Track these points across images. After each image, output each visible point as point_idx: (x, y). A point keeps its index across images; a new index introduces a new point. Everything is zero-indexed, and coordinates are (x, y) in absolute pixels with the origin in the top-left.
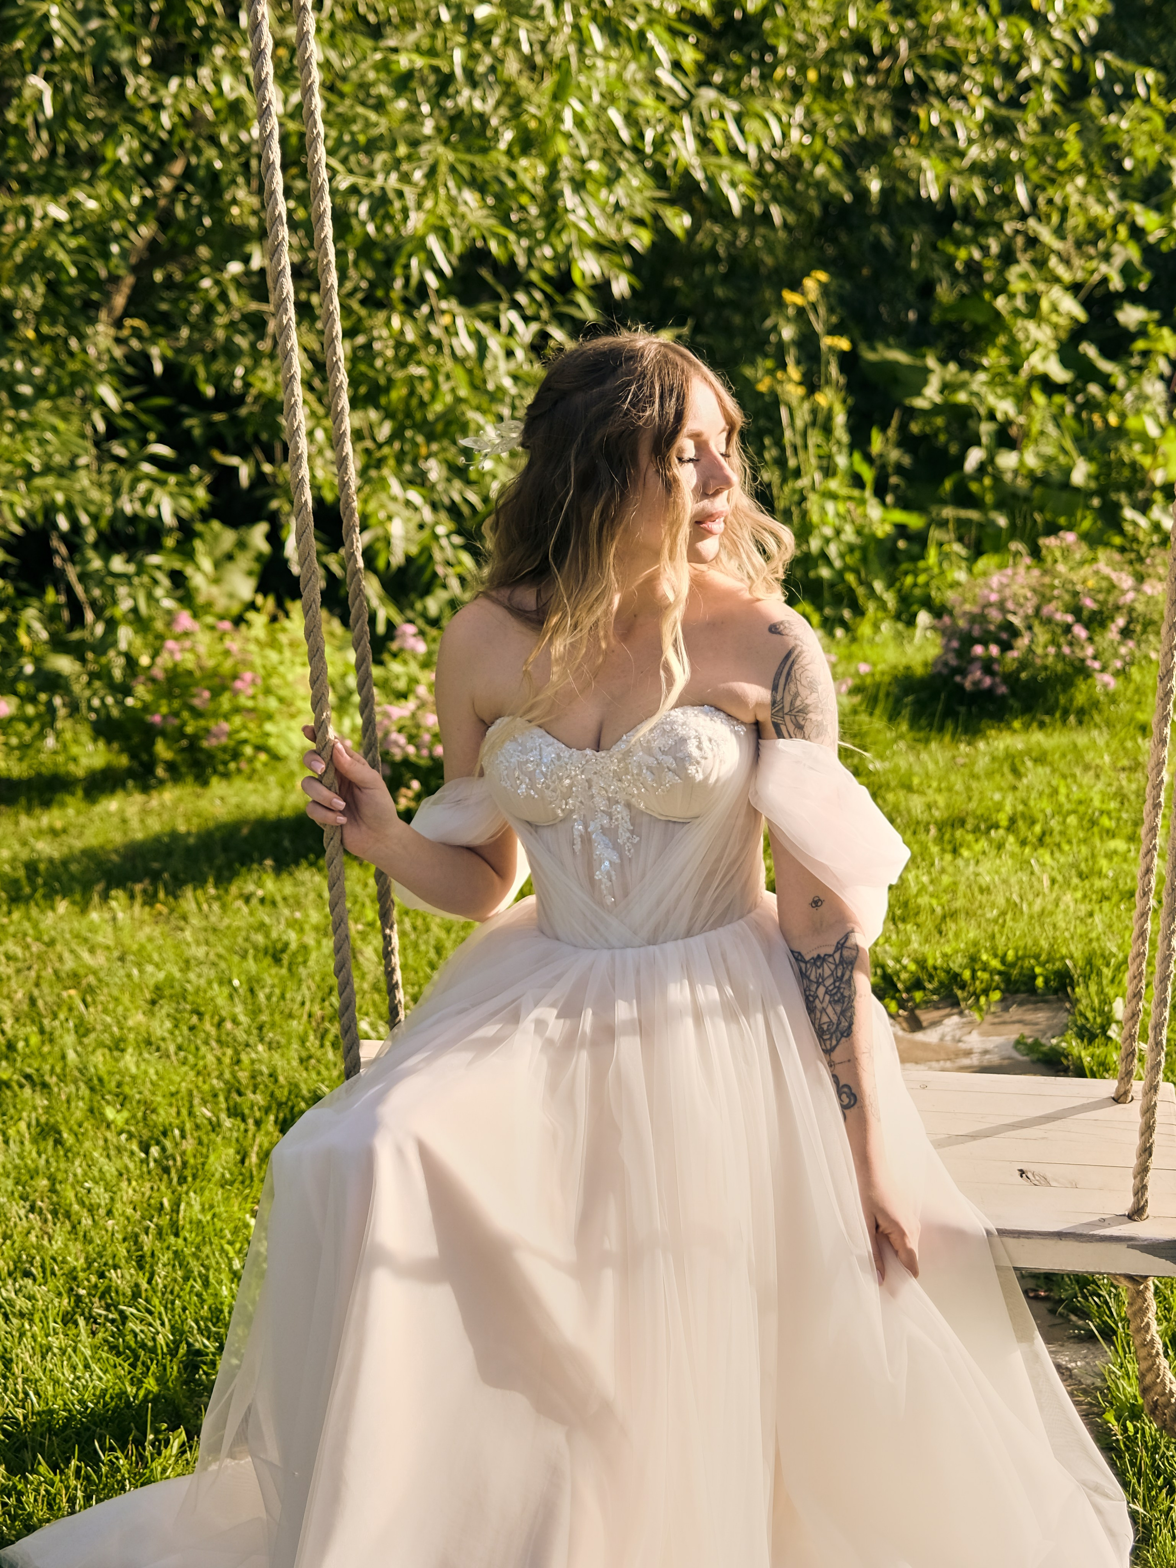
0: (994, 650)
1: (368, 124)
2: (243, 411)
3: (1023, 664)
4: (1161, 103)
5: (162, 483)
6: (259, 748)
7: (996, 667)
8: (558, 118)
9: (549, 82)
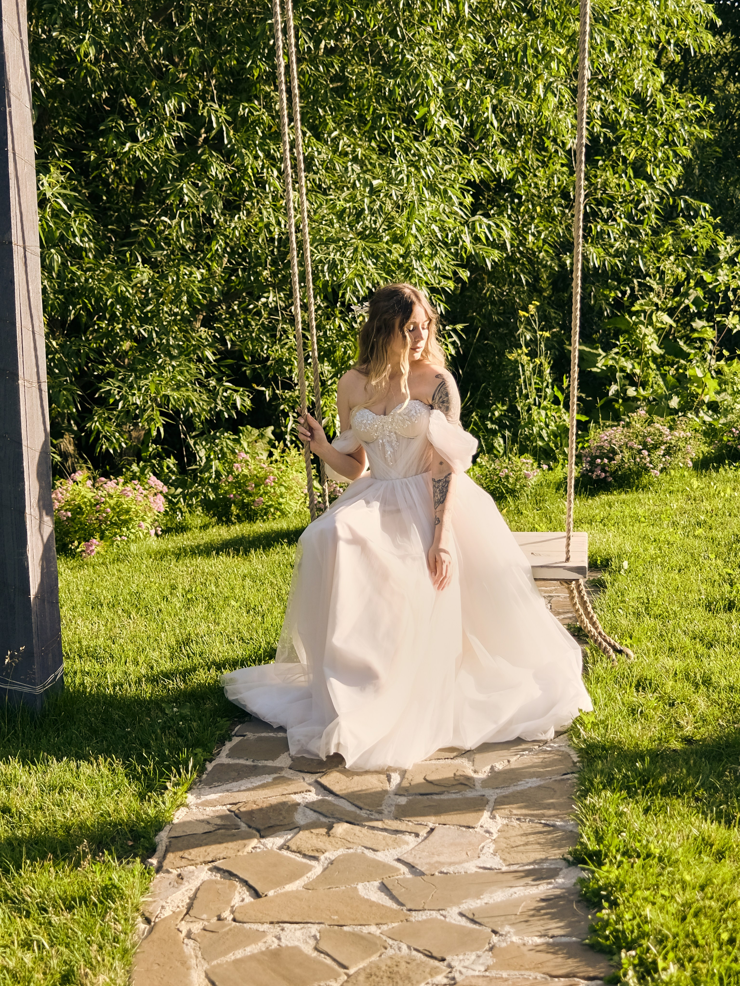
0: (606, 461)
1: (327, 232)
2: (269, 363)
3: (620, 467)
4: (711, 219)
5: (237, 391)
6: (276, 509)
7: (607, 468)
8: (409, 228)
9: (405, 213)
